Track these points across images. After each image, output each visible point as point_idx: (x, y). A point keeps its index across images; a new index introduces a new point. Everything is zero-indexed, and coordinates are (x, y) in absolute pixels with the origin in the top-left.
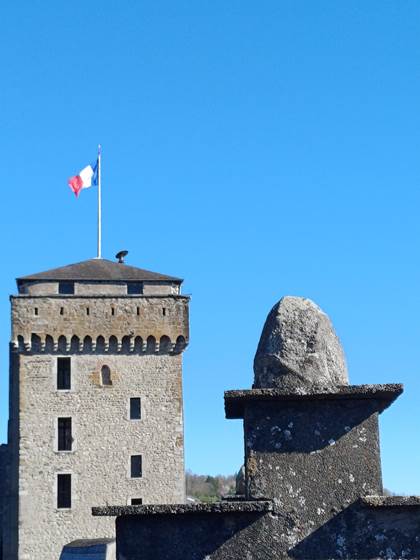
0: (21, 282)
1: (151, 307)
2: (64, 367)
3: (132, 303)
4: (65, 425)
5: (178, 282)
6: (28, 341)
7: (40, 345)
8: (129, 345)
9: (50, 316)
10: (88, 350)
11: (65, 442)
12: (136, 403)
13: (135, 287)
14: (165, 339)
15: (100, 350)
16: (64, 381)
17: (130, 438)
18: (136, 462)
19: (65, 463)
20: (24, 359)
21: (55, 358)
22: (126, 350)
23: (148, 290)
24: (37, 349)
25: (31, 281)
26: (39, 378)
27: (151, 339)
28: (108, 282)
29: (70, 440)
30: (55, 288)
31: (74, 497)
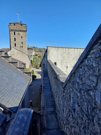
0: (10, 24)
1: (23, 27)
2: (15, 33)
3: (21, 27)
4: (15, 39)
5: (26, 25)
6: (11, 30)
7: (12, 30)
8: (21, 31)
9: (13, 27)
10: (17, 31)
11: (15, 40)
12: (22, 37)
13: (22, 25)
14: (24, 30)
15: (18, 31)
16: (15, 34)
17: (21, 40)
18: (22, 42)
19: (15, 42)
20: (10, 32)
21: (14, 32)
22: (21, 32)
23: (23, 25)
24: (12, 31)
25: (11, 24)
26: (12, 34)
27: (23, 30)
28: (19, 24)
29: (16, 40)
30: (13, 24)
31: (16, 45)
